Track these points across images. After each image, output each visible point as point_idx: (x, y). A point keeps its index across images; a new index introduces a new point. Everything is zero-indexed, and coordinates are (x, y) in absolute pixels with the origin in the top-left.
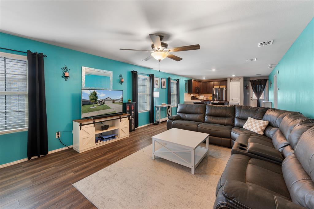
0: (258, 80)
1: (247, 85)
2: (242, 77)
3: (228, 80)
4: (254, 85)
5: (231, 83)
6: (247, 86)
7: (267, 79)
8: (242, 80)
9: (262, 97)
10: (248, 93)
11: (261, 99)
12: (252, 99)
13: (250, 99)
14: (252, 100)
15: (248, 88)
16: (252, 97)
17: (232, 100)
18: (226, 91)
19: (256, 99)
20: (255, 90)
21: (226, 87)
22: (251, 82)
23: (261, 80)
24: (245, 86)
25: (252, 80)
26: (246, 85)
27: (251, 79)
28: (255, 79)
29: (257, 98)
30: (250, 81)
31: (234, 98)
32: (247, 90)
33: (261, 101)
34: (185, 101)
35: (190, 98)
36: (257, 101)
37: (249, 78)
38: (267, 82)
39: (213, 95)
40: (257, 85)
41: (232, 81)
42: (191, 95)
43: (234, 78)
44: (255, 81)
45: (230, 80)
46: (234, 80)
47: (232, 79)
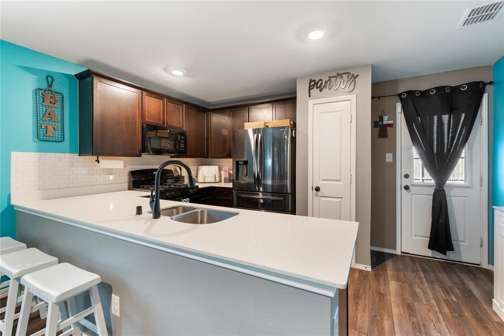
0: (440, 89)
1: (386, 118)
4: (418, 115)
5: (311, 102)
6: (386, 121)
7: (484, 84)
8: (365, 86)
9: (458, 176)
10: (389, 157)
12: (406, 182)
13: (400, 182)
14: (407, 188)
15: (389, 129)
16: (407, 176)
17: (318, 189)
18: (294, 140)
19: (431, 186)
20: (423, 137)
21: (294, 126)
22: (402, 100)
23: (455, 89)
25: (410, 93)
26: (381, 119)
27: (403, 88)
28: (423, 88)
29: (433, 182)
30: (400, 95)
31: (323, 180)
32: (386, 139)
33: (452, 198)
34: (13, 202)
35: (111, 177)
36: (432, 197)
37: (395, 82)
38: (485, 96)
39: (237, 163)
40: (433, 118)
41: (315, 91)
42: (98, 162)
43: (325, 79)
44: (424, 94)
45: (310, 89)
46: (325, 86)
47: (314, 81)
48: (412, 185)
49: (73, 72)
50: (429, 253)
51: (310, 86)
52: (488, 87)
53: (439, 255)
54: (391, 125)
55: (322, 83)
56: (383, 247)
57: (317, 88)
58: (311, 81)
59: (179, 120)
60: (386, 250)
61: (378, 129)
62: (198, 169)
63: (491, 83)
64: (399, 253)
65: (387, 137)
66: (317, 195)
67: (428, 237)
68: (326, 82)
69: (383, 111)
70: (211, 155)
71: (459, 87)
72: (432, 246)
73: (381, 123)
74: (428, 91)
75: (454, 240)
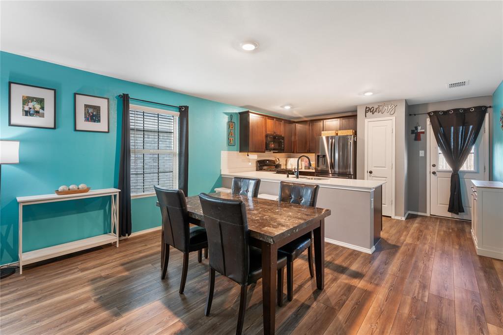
0: (456, 110)
1: (419, 128)
2: (400, 100)
4: (441, 126)
5: (366, 120)
6: (420, 130)
7: (486, 108)
8: (401, 111)
9: (469, 164)
10: (422, 153)
11: (465, 172)
12: (433, 169)
13: (429, 169)
14: (434, 173)
15: (421, 135)
16: (434, 166)
17: (371, 172)
18: (355, 143)
19: (450, 172)
20: (444, 141)
21: (355, 134)
22: (430, 116)
23: (467, 110)
24: (413, 132)
25: (435, 112)
26: (416, 128)
27: (431, 109)
28: (445, 108)
29: (450, 169)
30: (429, 114)
31: (375, 167)
32: (420, 141)
33: (466, 180)
34: (222, 173)
35: (250, 164)
36: (450, 179)
37: (425, 105)
38: (487, 115)
39: (318, 156)
40: (451, 128)
41: (369, 114)
42: (248, 155)
43: (376, 107)
44: (446, 113)
45: (366, 113)
46: (376, 111)
47: (369, 108)
48: (437, 171)
50: (449, 215)
51: (366, 111)
52: (489, 109)
53: (456, 216)
54: (423, 133)
55: (373, 110)
56: (418, 211)
57: (371, 112)
58: (366, 108)
59: (281, 130)
60: (419, 214)
61: (414, 135)
62: (287, 160)
63: (490, 107)
64: (429, 215)
65: (420, 140)
66: (370, 176)
67: (447, 205)
68: (376, 109)
69: (418, 123)
71: (469, 109)
72: (451, 209)
73: (416, 131)
74: (449, 111)
75: (466, 207)
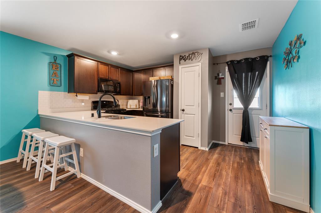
0: (246, 59)
1: (220, 74)
2: (205, 49)
3: (176, 61)
4: (236, 73)
5: (180, 67)
6: (221, 76)
7: (268, 57)
8: (205, 59)
9: (255, 104)
10: (222, 95)
11: (252, 109)
12: (230, 107)
13: (227, 107)
14: (231, 110)
15: (222, 80)
16: (231, 104)
17: (183, 110)
18: (172, 86)
19: (242, 109)
20: (237, 83)
22: (228, 65)
23: (254, 59)
24: (216, 78)
25: (232, 62)
26: (218, 75)
27: (229, 59)
28: (238, 58)
29: (242, 107)
30: (227, 63)
31: (186, 106)
32: (221, 85)
33: (253, 115)
34: (39, 113)
35: (83, 104)
36: (242, 114)
37: (225, 56)
38: (268, 63)
39: (145, 97)
40: (243, 74)
41: (182, 61)
42: (77, 96)
43: (187, 55)
44: (239, 62)
45: (180, 60)
46: (187, 59)
47: (182, 56)
48: (233, 109)
49: (66, 54)
50: (241, 143)
51: (180, 59)
52: (270, 58)
53: (246, 145)
54: (223, 78)
55: (185, 57)
56: (219, 141)
57: (183, 60)
58: (180, 56)
59: (117, 76)
60: (221, 143)
61: (217, 80)
62: (128, 101)
63: (271, 56)
64: (227, 144)
65: (221, 84)
66: (183, 113)
67: (240, 135)
68: (187, 57)
69: (219, 71)
70: (134, 94)
71: (255, 58)
72: (242, 140)
73: (218, 77)
74: (241, 60)
75: (253, 137)
